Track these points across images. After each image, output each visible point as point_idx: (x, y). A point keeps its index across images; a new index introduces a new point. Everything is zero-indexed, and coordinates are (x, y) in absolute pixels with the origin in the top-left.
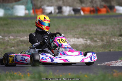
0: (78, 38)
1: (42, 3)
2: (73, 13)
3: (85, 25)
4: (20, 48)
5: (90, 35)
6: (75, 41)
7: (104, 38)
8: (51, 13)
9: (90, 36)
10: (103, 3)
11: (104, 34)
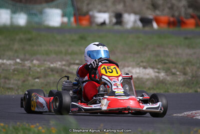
0: (145, 68)
1: (90, 6)
2: (140, 24)
3: (158, 46)
4: (49, 81)
5: (165, 63)
6: (139, 73)
7: (188, 70)
8: (104, 23)
9: (166, 66)
10: (190, 11)
11: (188, 62)
